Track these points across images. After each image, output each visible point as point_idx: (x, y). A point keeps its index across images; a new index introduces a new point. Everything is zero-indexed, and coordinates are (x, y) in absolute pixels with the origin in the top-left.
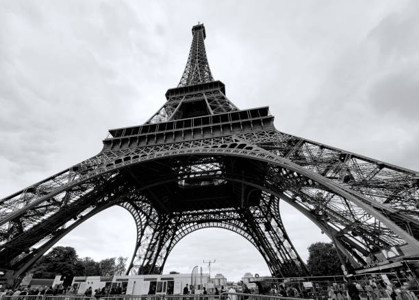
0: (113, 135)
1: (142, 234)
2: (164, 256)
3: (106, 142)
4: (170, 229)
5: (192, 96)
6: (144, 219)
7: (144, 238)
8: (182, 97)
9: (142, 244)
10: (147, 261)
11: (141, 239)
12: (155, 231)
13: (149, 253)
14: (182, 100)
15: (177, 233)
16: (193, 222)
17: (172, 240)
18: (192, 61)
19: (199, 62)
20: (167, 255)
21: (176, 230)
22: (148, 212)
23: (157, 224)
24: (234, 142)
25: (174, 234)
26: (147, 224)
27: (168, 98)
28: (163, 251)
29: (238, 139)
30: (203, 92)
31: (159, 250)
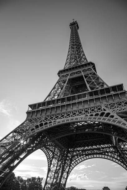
0: (31, 108)
1: (51, 164)
2: (66, 177)
3: (28, 113)
4: (68, 160)
5: (74, 73)
6: (51, 154)
7: (52, 166)
8: (68, 75)
9: (52, 169)
10: (55, 180)
11: (50, 166)
12: (58, 161)
13: (56, 175)
14: (68, 77)
15: (73, 162)
16: (83, 155)
17: (70, 167)
18: (72, 47)
19: (76, 48)
20: (67, 177)
21: (71, 160)
22: (53, 150)
23: (59, 157)
24: (103, 111)
25: (71, 163)
26: (53, 157)
27: (59, 76)
28: (65, 174)
29: (105, 108)
30: (81, 70)
31: (62, 174)
